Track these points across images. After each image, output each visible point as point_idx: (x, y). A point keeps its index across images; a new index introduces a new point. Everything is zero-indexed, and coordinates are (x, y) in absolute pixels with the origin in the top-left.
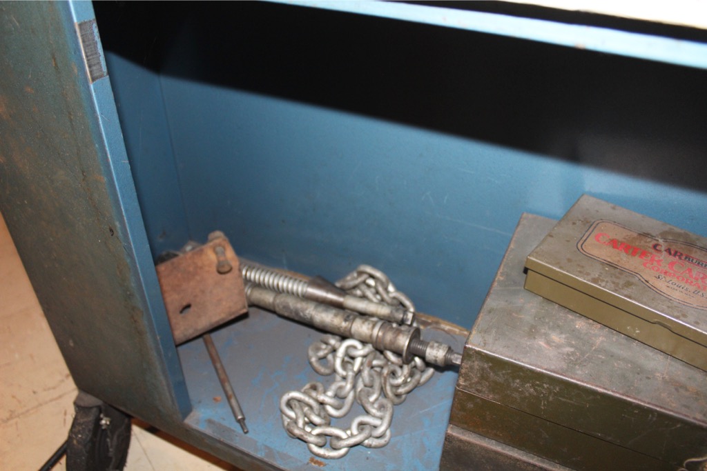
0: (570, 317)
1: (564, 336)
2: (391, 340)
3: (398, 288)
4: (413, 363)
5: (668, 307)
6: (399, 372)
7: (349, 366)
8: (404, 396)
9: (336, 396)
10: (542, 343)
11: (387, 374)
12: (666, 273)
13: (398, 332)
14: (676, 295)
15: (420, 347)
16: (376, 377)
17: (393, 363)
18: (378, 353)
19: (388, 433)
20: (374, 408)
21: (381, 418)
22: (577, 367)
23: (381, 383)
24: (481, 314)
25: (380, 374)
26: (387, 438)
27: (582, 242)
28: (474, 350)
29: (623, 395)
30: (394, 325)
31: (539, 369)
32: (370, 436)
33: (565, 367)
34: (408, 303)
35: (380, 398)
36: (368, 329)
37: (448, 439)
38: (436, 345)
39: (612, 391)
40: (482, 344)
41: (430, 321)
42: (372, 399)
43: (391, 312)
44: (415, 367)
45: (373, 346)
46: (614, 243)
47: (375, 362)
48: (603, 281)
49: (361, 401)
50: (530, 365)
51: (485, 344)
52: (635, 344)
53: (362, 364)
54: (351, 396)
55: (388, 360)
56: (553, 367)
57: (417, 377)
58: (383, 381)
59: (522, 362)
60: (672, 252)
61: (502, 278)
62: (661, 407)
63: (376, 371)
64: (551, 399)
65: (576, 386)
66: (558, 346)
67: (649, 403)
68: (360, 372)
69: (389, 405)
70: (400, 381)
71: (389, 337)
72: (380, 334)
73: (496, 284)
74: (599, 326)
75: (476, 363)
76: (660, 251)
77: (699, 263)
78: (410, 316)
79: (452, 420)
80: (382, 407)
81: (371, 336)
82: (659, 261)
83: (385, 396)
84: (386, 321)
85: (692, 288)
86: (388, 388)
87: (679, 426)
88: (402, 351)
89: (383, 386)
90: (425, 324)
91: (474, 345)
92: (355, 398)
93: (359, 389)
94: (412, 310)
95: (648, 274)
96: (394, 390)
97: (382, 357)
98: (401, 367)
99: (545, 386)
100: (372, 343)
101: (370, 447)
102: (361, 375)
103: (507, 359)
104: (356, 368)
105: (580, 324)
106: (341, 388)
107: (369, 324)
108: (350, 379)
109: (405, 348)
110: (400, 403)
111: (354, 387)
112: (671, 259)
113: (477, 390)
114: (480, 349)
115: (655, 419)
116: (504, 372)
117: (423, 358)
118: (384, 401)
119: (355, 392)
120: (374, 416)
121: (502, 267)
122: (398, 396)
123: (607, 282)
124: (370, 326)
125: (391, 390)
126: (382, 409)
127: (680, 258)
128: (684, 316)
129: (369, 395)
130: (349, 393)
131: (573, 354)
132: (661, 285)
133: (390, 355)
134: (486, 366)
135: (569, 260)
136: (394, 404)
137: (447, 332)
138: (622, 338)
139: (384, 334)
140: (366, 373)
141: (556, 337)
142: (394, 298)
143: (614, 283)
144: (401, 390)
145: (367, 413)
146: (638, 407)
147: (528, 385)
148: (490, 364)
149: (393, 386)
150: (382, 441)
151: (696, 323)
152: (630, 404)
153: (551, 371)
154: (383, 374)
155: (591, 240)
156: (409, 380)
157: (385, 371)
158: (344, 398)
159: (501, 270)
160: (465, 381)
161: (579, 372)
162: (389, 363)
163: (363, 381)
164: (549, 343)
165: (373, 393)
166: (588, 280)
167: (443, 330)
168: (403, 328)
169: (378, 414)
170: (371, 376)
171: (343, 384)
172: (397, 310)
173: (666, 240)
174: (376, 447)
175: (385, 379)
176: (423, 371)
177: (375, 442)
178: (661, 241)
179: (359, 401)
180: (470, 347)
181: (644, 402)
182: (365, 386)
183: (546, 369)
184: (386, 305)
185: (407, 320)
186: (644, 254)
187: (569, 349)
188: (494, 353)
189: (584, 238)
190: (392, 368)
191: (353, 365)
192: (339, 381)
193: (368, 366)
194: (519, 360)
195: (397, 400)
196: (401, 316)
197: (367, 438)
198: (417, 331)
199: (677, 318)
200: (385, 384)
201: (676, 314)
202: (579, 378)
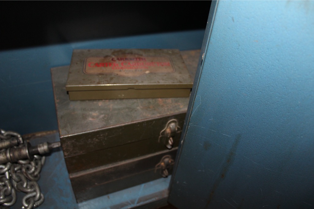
0: (95, 103)
1: (97, 112)
2: (18, 155)
3: (6, 130)
4: (34, 159)
5: (130, 81)
6: (30, 166)
7: (4, 179)
8: (39, 175)
9: (5, 196)
10: (91, 119)
11: (26, 170)
12: (122, 68)
13: (20, 149)
14: (130, 75)
15: (34, 150)
16: (20, 175)
17: (25, 164)
18: (15, 165)
19: (42, 195)
20: (28, 189)
21: (35, 191)
22: (109, 121)
23: (25, 176)
24: (59, 121)
25: (22, 173)
26: (43, 198)
27: (84, 70)
28: (65, 137)
29: (131, 122)
30: (15, 147)
31: (96, 130)
32: (35, 202)
33: (105, 123)
34: (15, 134)
35: (28, 183)
36: (3, 156)
37: (72, 180)
38: (41, 145)
39: (127, 123)
40: (67, 133)
41: (30, 136)
42: (25, 185)
43: (10, 142)
44: (36, 159)
45: (11, 163)
46: (97, 65)
47: (16, 169)
48: (101, 82)
49: (20, 190)
50: (92, 130)
51: (68, 132)
52: (124, 101)
53: (9, 174)
54: (13, 191)
55: (21, 164)
56: (101, 126)
57: (39, 163)
58: (25, 175)
59: (88, 131)
60: (120, 59)
61: (58, 101)
62: (146, 119)
63: (19, 173)
64: (106, 139)
65: (113, 128)
66: (98, 117)
67: (141, 120)
68: (11, 178)
69: (35, 183)
70: (33, 170)
71: (16, 154)
72: (11, 155)
73: (57, 105)
74: (108, 101)
75: (69, 142)
76: (115, 61)
77: (131, 59)
78: (21, 139)
79: (70, 171)
80: (32, 186)
81: (7, 158)
82: (117, 65)
83: (30, 180)
84: (10, 148)
85: (134, 70)
86: (30, 176)
87: (154, 122)
88: (27, 156)
89: (27, 177)
90: (28, 139)
91: (63, 136)
92: (16, 191)
93: (16, 185)
94: (19, 136)
95: (116, 72)
96: (33, 175)
97: (18, 165)
98: (30, 163)
99: (101, 135)
100: (10, 161)
101: (37, 206)
102: (12, 179)
103: (81, 133)
104: (8, 177)
105: (100, 104)
106: (6, 191)
107: (2, 154)
108: (8, 185)
109: (28, 154)
110: (39, 179)
111: (12, 186)
112: (121, 62)
113: (74, 153)
114: (67, 136)
115: (146, 124)
116: (82, 139)
117: (38, 154)
118: (32, 183)
119: (14, 188)
120: (31, 192)
121: (55, 96)
122: (36, 176)
123: (103, 82)
124: (4, 154)
125: (32, 176)
126: (33, 187)
127: (124, 60)
128: (137, 81)
129: (22, 185)
130: (11, 190)
131: (105, 117)
132: (123, 73)
133: (21, 162)
134: (73, 141)
135: (84, 80)
136: (37, 181)
137: (41, 137)
138: (118, 101)
139: (13, 154)
140: (14, 176)
141: (95, 114)
142: (7, 135)
143: (106, 81)
144: (36, 173)
145: (27, 193)
146: (139, 123)
147: (95, 139)
148: (75, 139)
149: (31, 174)
150: (42, 200)
151: (142, 82)
152: (135, 124)
153: (101, 128)
154: (23, 172)
155: (88, 68)
156: (37, 167)
157: (24, 170)
158: (11, 194)
159: (56, 98)
160: (67, 153)
161: (111, 122)
162: (23, 165)
163: (15, 180)
164: (93, 117)
165: (24, 183)
166: (96, 84)
167: (38, 137)
168: (20, 146)
169: (32, 190)
170: (18, 176)
171: (6, 188)
172: (13, 140)
173: (115, 56)
174: (40, 205)
175: (26, 173)
176: (40, 159)
177: (39, 203)
178: (113, 57)
179: (19, 191)
180: (63, 137)
181: (140, 120)
182: (17, 182)
183: (99, 129)
184: (5, 140)
185: (20, 141)
186: (110, 64)
187: (102, 116)
188: (74, 134)
189: (84, 68)
190: (26, 166)
191: (5, 177)
192: (3, 188)
193: (14, 173)
194: (86, 131)
195: (36, 179)
196: (16, 141)
197: (34, 204)
198: (29, 144)
199: (135, 83)
200: (27, 175)
201: (134, 82)
202: (113, 125)
